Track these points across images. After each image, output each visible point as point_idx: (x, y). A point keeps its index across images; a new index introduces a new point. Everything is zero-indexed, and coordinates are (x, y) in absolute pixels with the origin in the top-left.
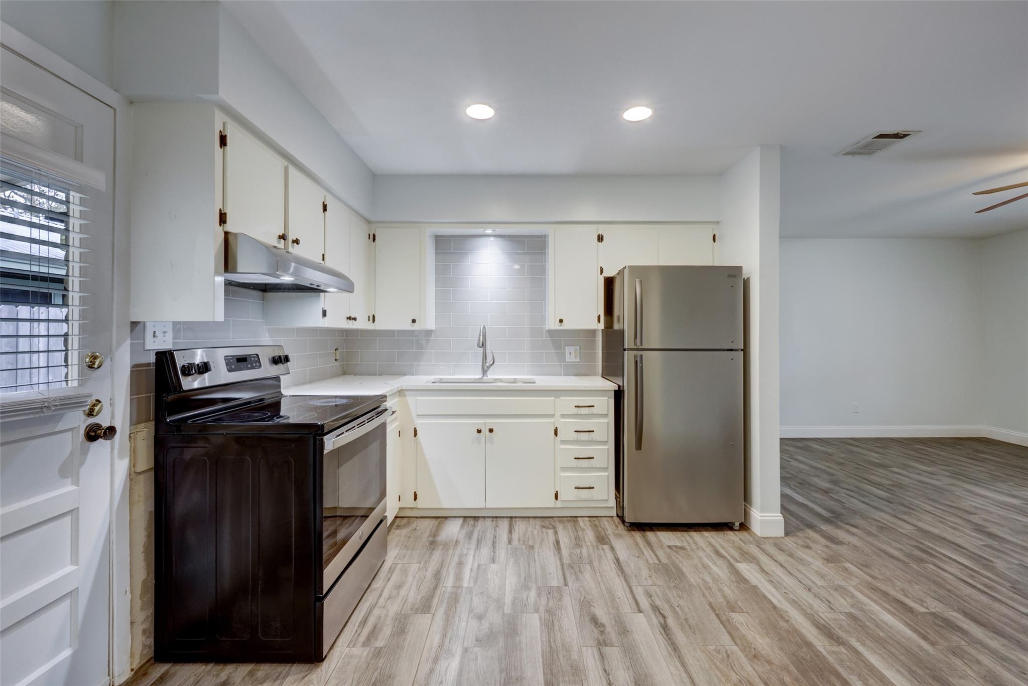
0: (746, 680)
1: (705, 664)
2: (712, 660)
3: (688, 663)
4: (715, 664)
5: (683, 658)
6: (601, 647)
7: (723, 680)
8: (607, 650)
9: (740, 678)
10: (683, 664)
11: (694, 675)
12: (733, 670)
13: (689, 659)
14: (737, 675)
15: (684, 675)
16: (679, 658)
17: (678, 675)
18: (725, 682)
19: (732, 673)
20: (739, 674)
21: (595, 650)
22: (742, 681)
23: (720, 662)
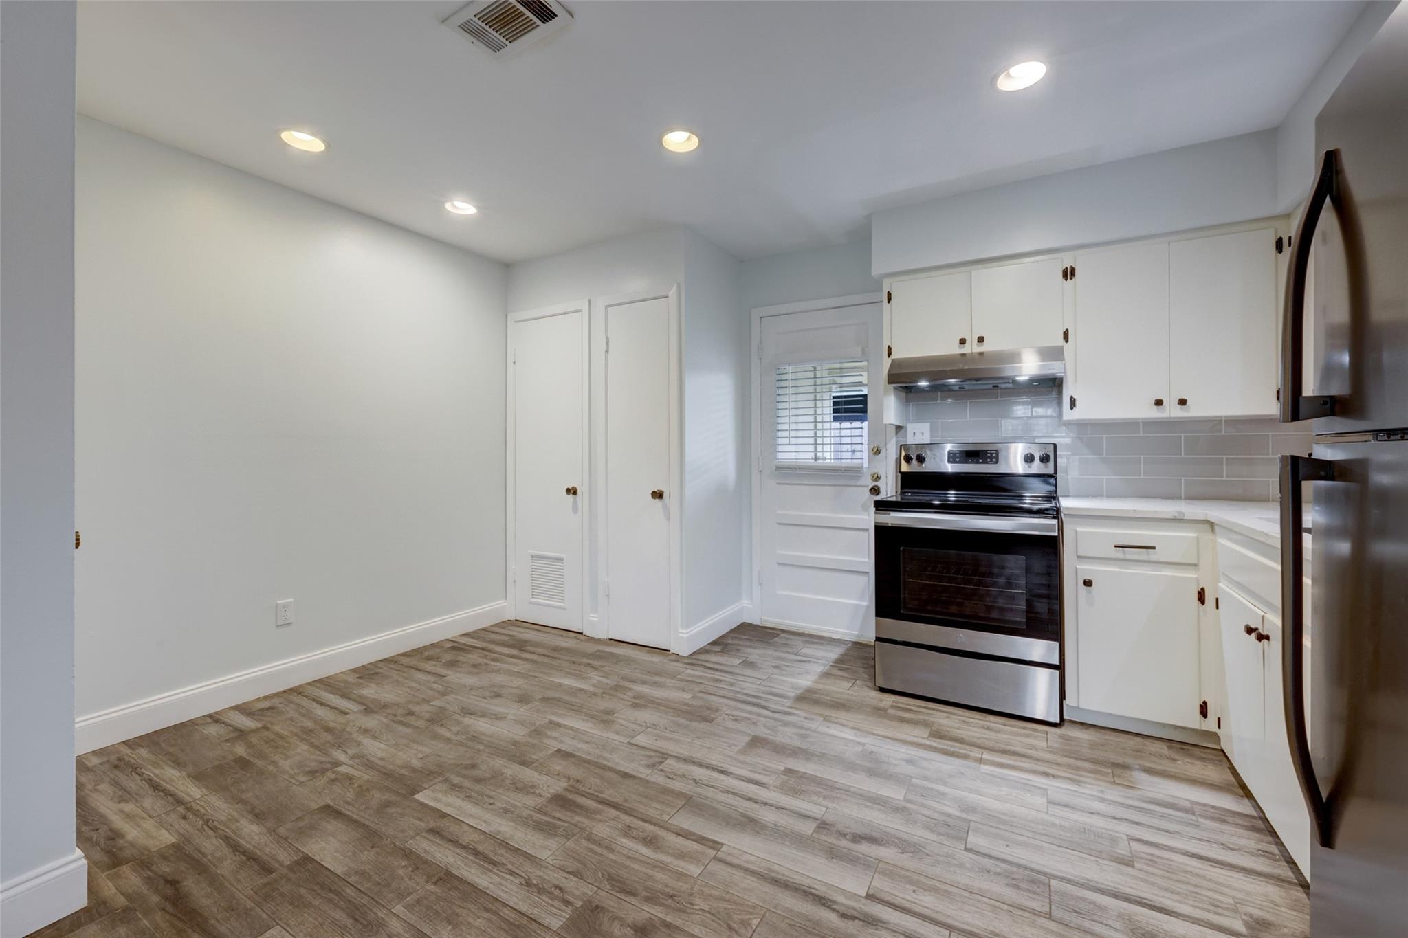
0: (688, 911)
1: (736, 891)
2: (737, 904)
3: (749, 877)
4: (729, 901)
5: (758, 878)
6: (819, 822)
7: (706, 890)
8: (814, 825)
9: (695, 907)
10: (753, 873)
11: (730, 869)
12: (709, 912)
13: (751, 882)
14: (701, 909)
15: (736, 861)
16: (762, 876)
17: (740, 857)
18: (702, 888)
19: (706, 907)
20: (700, 912)
21: (818, 816)
22: (691, 906)
23: (729, 909)
